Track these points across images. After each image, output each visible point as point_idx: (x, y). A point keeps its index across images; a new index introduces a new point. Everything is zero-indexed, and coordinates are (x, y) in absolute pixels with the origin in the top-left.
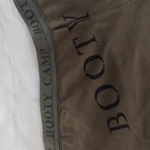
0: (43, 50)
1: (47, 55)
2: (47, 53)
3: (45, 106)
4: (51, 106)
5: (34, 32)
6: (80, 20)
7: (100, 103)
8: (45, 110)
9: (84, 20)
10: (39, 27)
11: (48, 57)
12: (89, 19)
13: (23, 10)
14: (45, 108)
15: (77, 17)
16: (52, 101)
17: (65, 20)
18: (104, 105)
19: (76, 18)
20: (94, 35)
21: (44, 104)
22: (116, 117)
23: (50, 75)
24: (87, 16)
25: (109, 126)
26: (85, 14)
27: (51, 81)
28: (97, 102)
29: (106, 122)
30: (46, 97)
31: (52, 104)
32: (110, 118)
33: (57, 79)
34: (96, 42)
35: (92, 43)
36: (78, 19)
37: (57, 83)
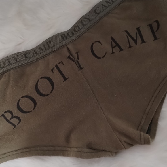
0: (50, 42)
1: (47, 48)
2: (49, 47)
3: (8, 60)
4: (10, 64)
5: (63, 34)
6: (77, 63)
7: (20, 100)
8: (6, 60)
9: (77, 66)
10: (68, 37)
11: (46, 49)
12: (79, 70)
13: (79, 24)
14: (7, 61)
15: (80, 61)
16: (14, 63)
17: (76, 53)
18: (20, 104)
19: (78, 60)
20: (68, 78)
21: (10, 58)
22: (14, 116)
23: (33, 56)
24: (82, 68)
25: (5, 112)
26: (82, 66)
27: (29, 58)
28: (21, 99)
29: (8, 110)
30: (16, 58)
31: (12, 64)
32: (11, 112)
33: (32, 61)
34: (64, 82)
35: (62, 78)
36: (78, 62)
37: (29, 62)
